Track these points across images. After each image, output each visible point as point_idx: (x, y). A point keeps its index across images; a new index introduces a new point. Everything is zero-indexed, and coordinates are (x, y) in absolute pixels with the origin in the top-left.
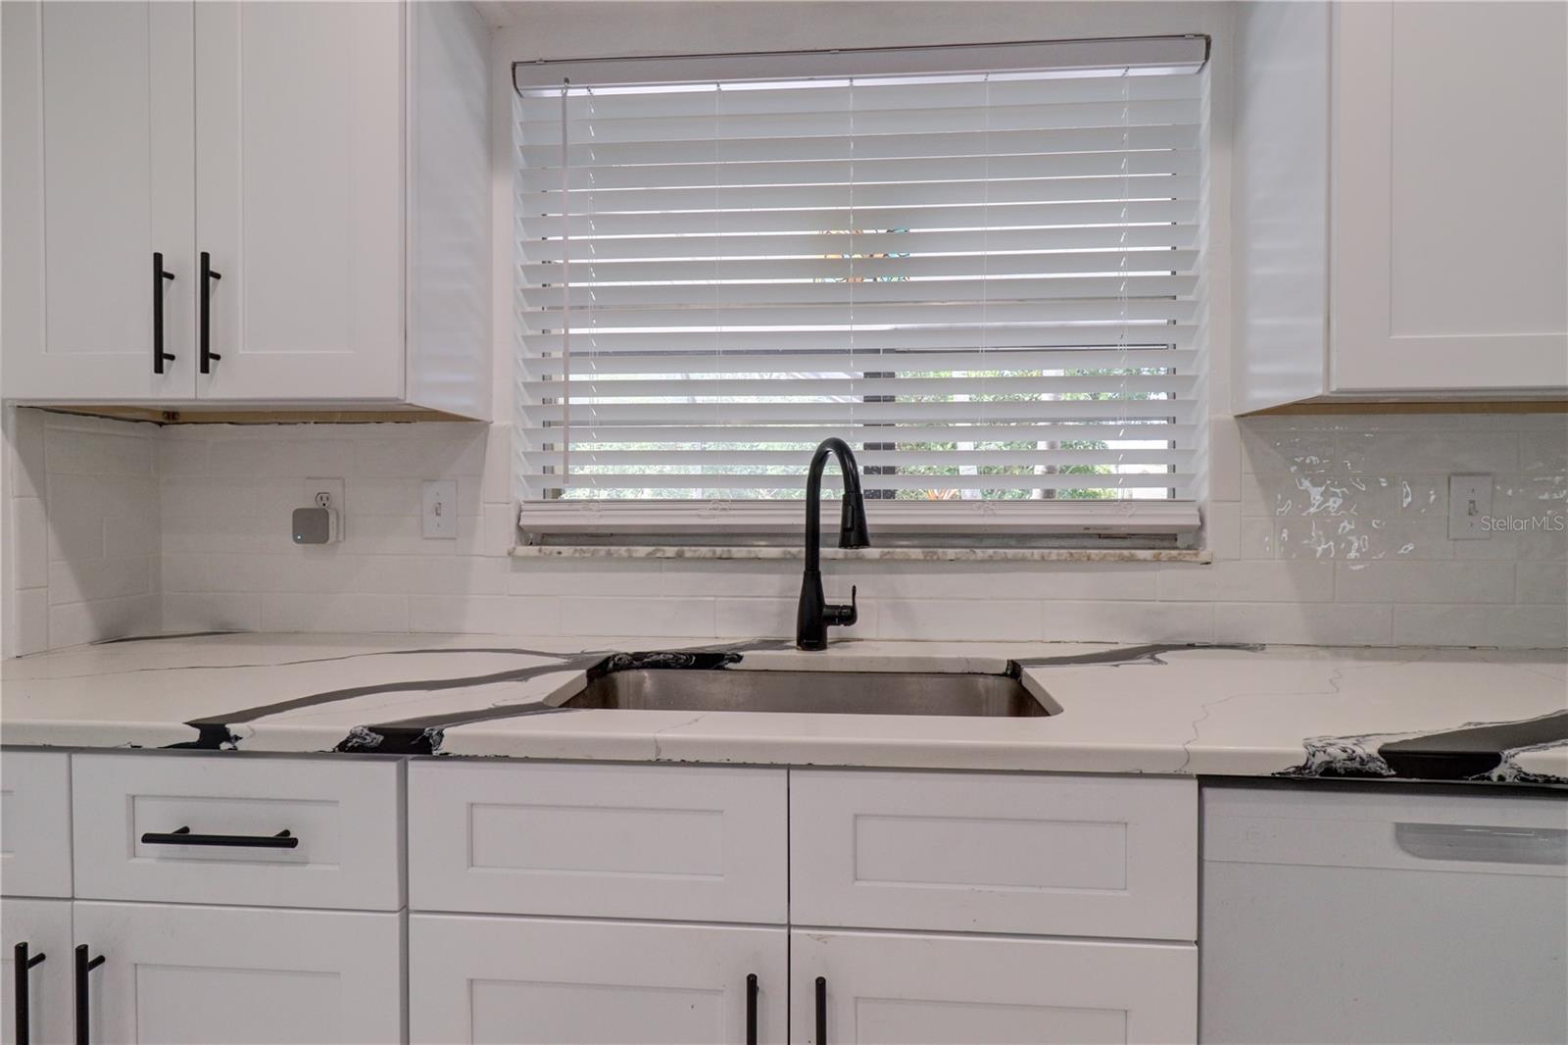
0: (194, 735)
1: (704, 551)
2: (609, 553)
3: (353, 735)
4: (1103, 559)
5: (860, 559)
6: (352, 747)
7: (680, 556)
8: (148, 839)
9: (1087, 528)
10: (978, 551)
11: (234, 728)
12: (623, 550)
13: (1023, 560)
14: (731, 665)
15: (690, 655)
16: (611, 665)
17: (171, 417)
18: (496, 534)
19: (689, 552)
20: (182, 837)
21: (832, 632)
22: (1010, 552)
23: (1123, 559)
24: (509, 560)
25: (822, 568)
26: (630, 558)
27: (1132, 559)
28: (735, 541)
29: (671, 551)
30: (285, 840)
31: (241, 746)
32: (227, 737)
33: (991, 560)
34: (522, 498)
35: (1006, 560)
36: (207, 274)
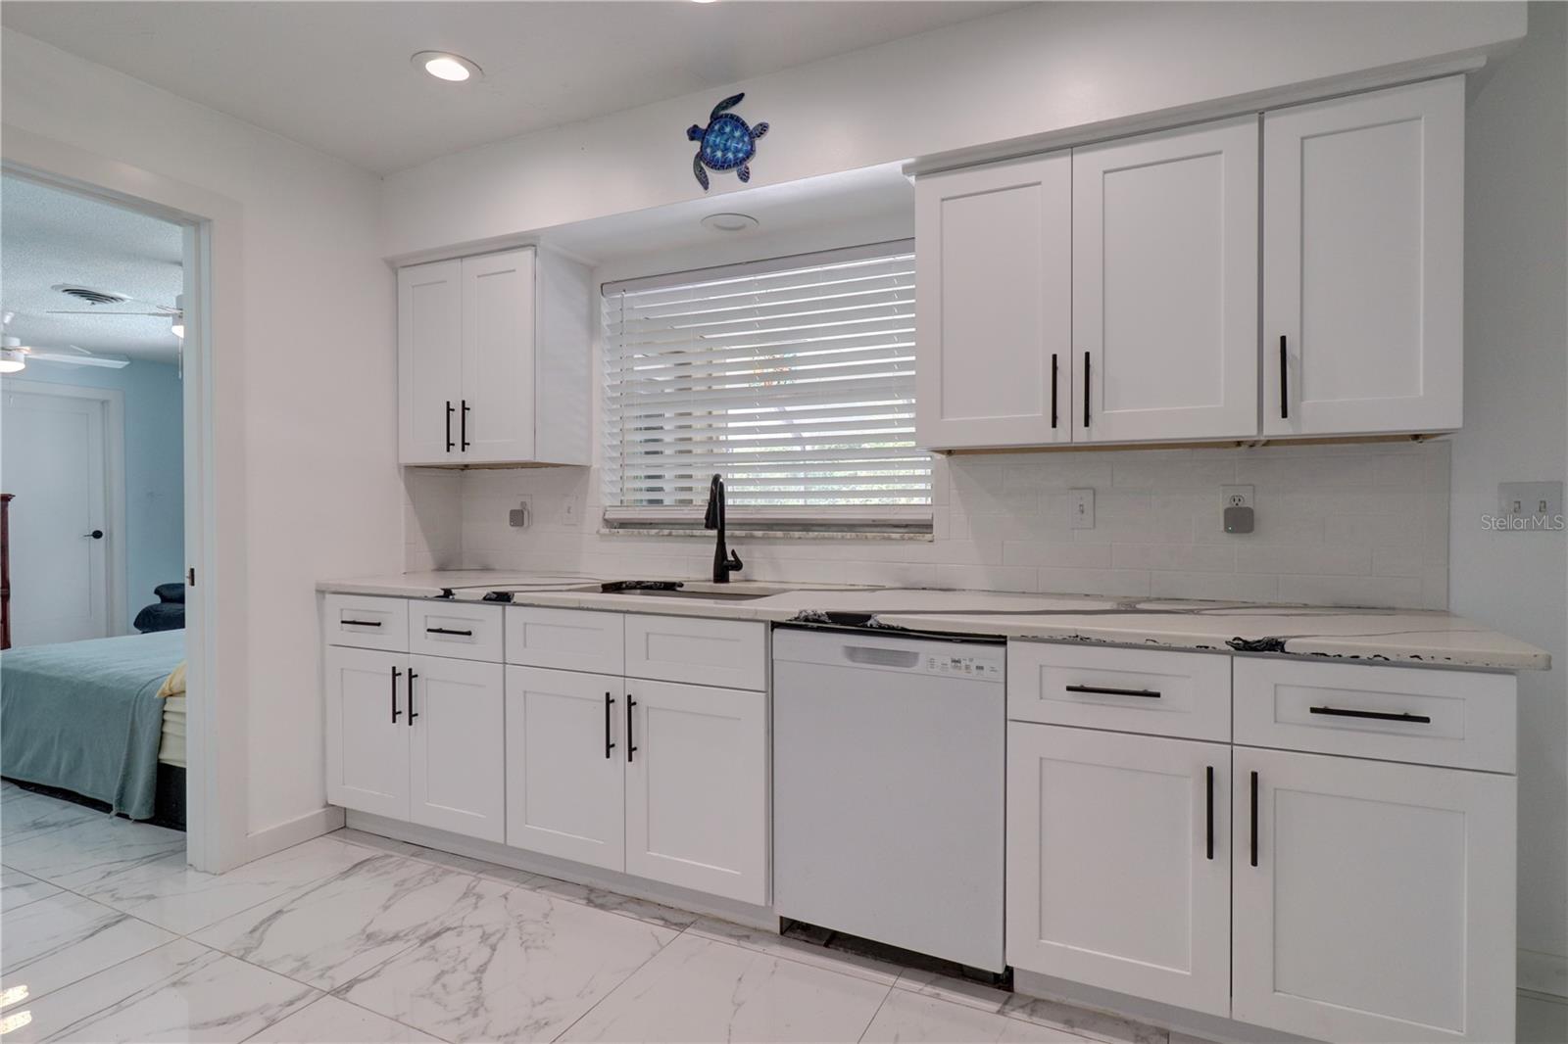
0: (442, 593)
1: (681, 532)
2: (639, 533)
3: (488, 594)
4: (874, 538)
5: (753, 537)
6: (487, 599)
7: (670, 535)
8: (429, 630)
9: (874, 521)
10: (810, 533)
11: (453, 591)
12: (645, 531)
13: (832, 538)
14: (678, 589)
15: (661, 583)
16: (624, 585)
17: (466, 467)
18: (593, 523)
19: (674, 532)
20: (440, 631)
21: (732, 574)
22: (826, 534)
23: (884, 538)
24: (598, 536)
25: (726, 540)
26: (649, 535)
27: (889, 539)
28: (695, 527)
29: (666, 532)
30: (469, 633)
31: (455, 597)
32: (452, 594)
33: (815, 539)
34: (608, 504)
35: (824, 538)
36: (464, 409)
